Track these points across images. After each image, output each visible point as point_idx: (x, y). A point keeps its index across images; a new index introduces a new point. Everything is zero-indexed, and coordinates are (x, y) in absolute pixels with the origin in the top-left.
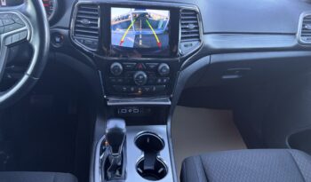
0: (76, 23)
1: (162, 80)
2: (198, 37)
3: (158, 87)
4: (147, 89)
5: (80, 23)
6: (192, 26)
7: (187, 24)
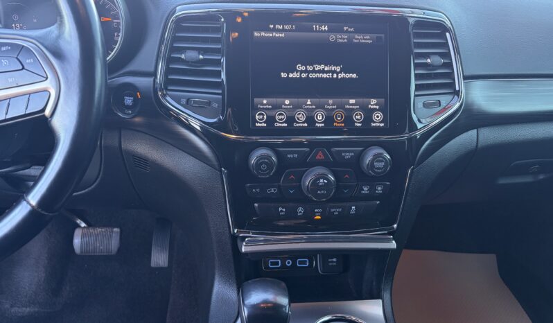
0: (170, 60)
1: (373, 189)
2: (452, 85)
3: (363, 204)
4: (336, 211)
5: (180, 61)
6: (439, 61)
7: (427, 55)
